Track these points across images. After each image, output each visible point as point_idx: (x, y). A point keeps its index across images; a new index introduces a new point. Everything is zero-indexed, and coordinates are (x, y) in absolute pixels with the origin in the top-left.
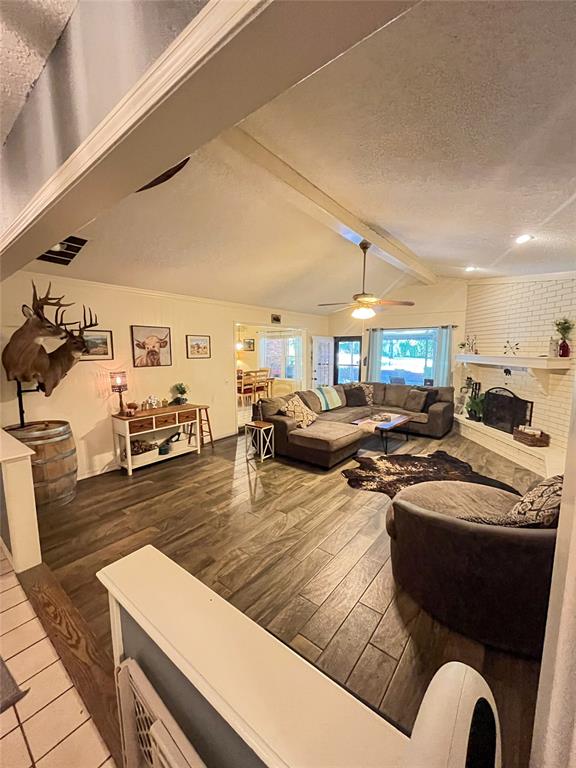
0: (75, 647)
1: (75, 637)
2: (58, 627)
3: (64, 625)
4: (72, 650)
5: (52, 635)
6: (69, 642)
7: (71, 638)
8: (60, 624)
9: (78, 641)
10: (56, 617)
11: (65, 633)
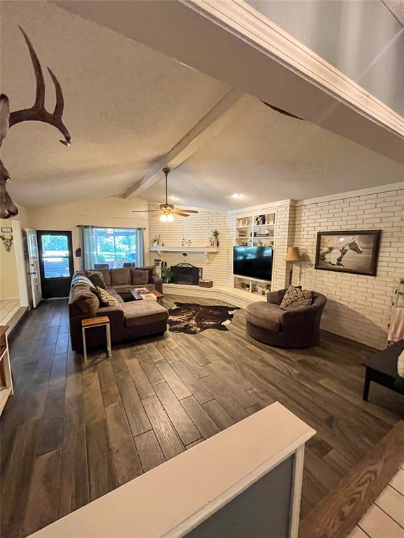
0: (375, 473)
1: (368, 475)
2: (363, 493)
3: (360, 489)
4: (379, 474)
5: (373, 497)
6: (373, 479)
7: (370, 479)
8: (359, 493)
9: (370, 472)
10: (353, 501)
11: (367, 485)
